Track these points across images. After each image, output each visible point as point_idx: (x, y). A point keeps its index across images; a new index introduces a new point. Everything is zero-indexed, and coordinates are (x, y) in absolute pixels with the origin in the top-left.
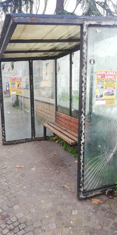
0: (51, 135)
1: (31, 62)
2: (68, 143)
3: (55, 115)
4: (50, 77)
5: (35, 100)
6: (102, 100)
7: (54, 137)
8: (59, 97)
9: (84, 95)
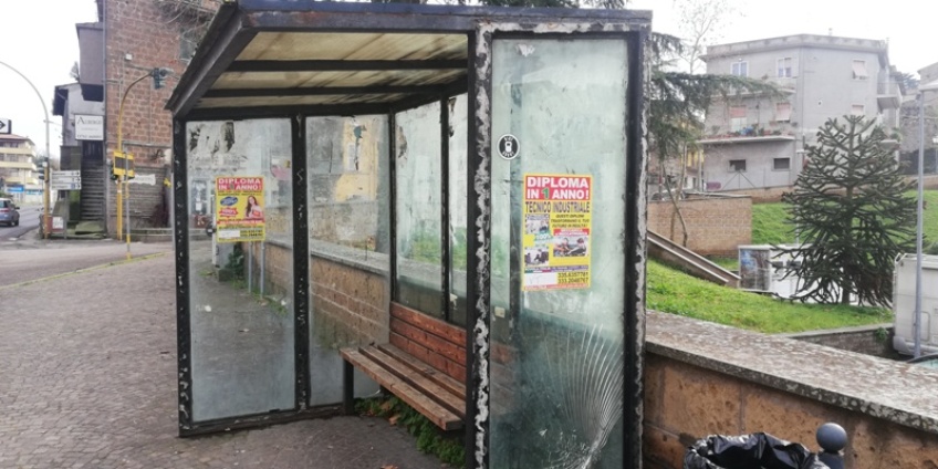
0: (371, 395)
1: (299, 121)
2: (437, 422)
3: (388, 316)
4: (373, 162)
5: (313, 256)
6: (544, 271)
7: (385, 400)
8: (403, 249)
9: (485, 257)
